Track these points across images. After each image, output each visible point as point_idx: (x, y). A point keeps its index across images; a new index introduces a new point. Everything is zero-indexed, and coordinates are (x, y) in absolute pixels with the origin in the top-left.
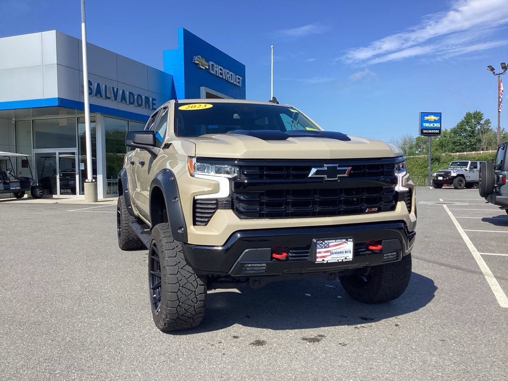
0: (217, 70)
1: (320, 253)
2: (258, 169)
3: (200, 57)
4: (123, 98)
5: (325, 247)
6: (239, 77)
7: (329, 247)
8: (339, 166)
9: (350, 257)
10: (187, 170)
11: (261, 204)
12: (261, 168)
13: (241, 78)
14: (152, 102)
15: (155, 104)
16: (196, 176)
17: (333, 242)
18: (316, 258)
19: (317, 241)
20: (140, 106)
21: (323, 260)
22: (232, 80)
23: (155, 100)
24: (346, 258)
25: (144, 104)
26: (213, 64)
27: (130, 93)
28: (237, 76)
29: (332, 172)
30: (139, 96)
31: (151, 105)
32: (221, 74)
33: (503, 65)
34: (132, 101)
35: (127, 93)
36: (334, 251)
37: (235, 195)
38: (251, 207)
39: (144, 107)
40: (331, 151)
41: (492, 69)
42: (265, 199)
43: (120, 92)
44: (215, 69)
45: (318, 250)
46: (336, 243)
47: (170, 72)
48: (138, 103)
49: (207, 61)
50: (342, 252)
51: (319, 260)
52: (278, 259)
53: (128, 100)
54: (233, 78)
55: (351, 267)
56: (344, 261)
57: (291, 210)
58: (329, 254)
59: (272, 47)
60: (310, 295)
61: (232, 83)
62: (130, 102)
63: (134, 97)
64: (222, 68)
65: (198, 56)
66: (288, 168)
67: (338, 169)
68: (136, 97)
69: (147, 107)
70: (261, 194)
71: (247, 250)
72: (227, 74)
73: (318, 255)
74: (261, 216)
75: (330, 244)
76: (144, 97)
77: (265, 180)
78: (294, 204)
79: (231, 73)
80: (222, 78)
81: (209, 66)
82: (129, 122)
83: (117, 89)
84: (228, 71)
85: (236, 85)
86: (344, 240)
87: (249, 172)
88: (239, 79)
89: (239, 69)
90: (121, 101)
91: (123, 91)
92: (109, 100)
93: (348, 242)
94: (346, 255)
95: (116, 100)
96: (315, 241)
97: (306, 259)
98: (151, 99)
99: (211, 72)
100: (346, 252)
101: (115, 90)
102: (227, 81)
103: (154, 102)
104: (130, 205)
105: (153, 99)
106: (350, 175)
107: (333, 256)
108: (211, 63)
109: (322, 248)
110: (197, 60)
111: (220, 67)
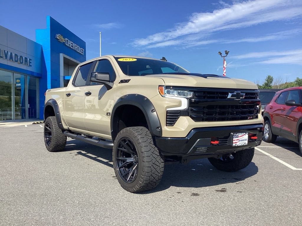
0: (70, 43)
1: (234, 140)
2: (203, 93)
3: (60, 35)
4: (11, 57)
5: (237, 137)
6: (83, 49)
7: (238, 137)
8: (241, 93)
9: (246, 142)
10: (159, 93)
11: (204, 113)
12: (204, 92)
13: (84, 50)
14: (29, 61)
15: (31, 63)
16: (166, 97)
17: (240, 135)
18: (233, 143)
19: (234, 134)
20: (22, 63)
21: (236, 145)
22: (78, 50)
23: (31, 60)
24: (245, 144)
25: (24, 62)
26: (67, 40)
27: (16, 55)
28: (82, 49)
29: (238, 96)
30: (21, 57)
31: (28, 63)
32: (72, 46)
33: (226, 52)
34: (16, 60)
35: (14, 55)
36: (240, 139)
37: (190, 108)
38: (199, 115)
39: (24, 64)
40: (237, 84)
41: (221, 54)
42: (206, 110)
43: (9, 54)
44: (69, 43)
45: (234, 139)
46: (241, 135)
47: (41, 43)
48: (20, 62)
49: (64, 38)
50: (243, 140)
51: (234, 144)
52: (213, 145)
53: (14, 59)
54: (80, 50)
55: (248, 148)
56: (245, 145)
57: (218, 116)
58: (238, 141)
59: (100, 33)
60: (195, 170)
61: (78, 52)
62: (15, 60)
63: (18, 57)
64: (73, 43)
65: (59, 34)
66: (217, 93)
67: (241, 94)
68: (19, 57)
69: (26, 64)
70: (204, 107)
71: (198, 140)
72: (76, 47)
73: (234, 142)
74: (203, 120)
75: (239, 136)
76: (24, 58)
77: (206, 99)
78: (220, 114)
79: (78, 46)
80: (73, 49)
81: (65, 41)
82: (14, 73)
83: (7, 52)
84: (76, 45)
85: (81, 54)
86: (245, 133)
87: (198, 95)
88: (82, 50)
89: (82, 44)
90: (10, 60)
91: (11, 53)
92: (2, 58)
93: (246, 135)
94: (245, 142)
95: (6, 59)
96: (232, 134)
97: (226, 144)
98: (28, 59)
99: (66, 44)
100: (245, 140)
101: (6, 52)
102: (76, 51)
103: (31, 61)
104: (61, 122)
105: (30, 60)
106: (245, 98)
107: (240, 142)
108: (66, 39)
109: (235, 138)
110: (58, 36)
111: (71, 42)
